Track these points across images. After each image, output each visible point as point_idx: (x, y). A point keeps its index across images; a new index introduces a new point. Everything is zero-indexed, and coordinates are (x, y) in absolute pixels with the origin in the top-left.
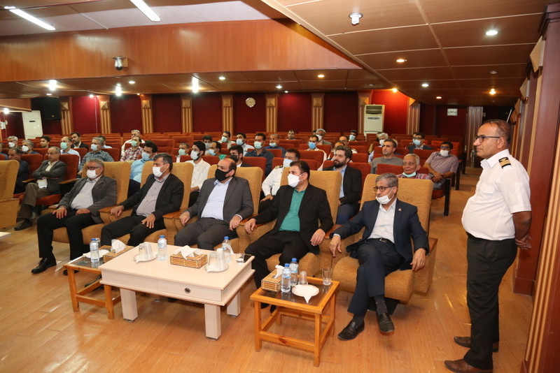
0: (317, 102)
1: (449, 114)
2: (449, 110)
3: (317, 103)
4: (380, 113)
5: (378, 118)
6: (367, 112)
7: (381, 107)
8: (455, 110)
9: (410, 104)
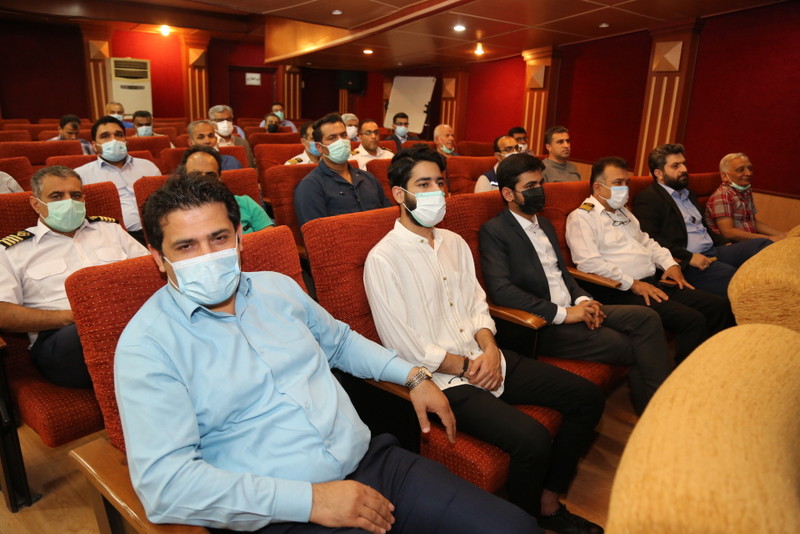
1: (250, 83)
2: (249, 76)
4: (143, 76)
5: (142, 88)
6: (118, 74)
7: (145, 64)
8: (257, 76)
9: (192, 61)
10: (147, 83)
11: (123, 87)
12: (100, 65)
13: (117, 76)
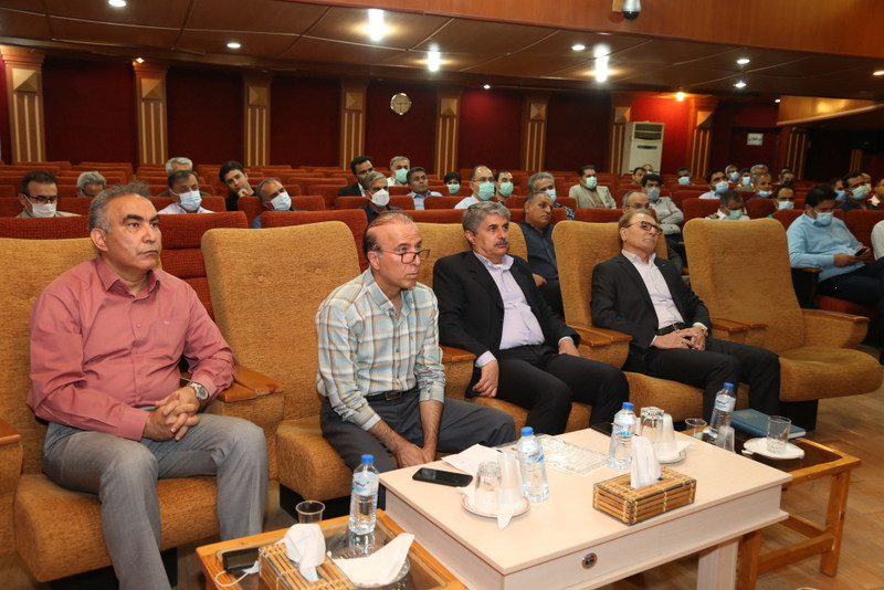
0: (537, 111)
1: (750, 143)
2: (751, 136)
3: (539, 115)
5: (655, 148)
6: (638, 136)
7: (661, 126)
8: (760, 136)
9: (698, 123)
10: (659, 144)
11: (639, 147)
12: (621, 128)
13: (636, 137)
